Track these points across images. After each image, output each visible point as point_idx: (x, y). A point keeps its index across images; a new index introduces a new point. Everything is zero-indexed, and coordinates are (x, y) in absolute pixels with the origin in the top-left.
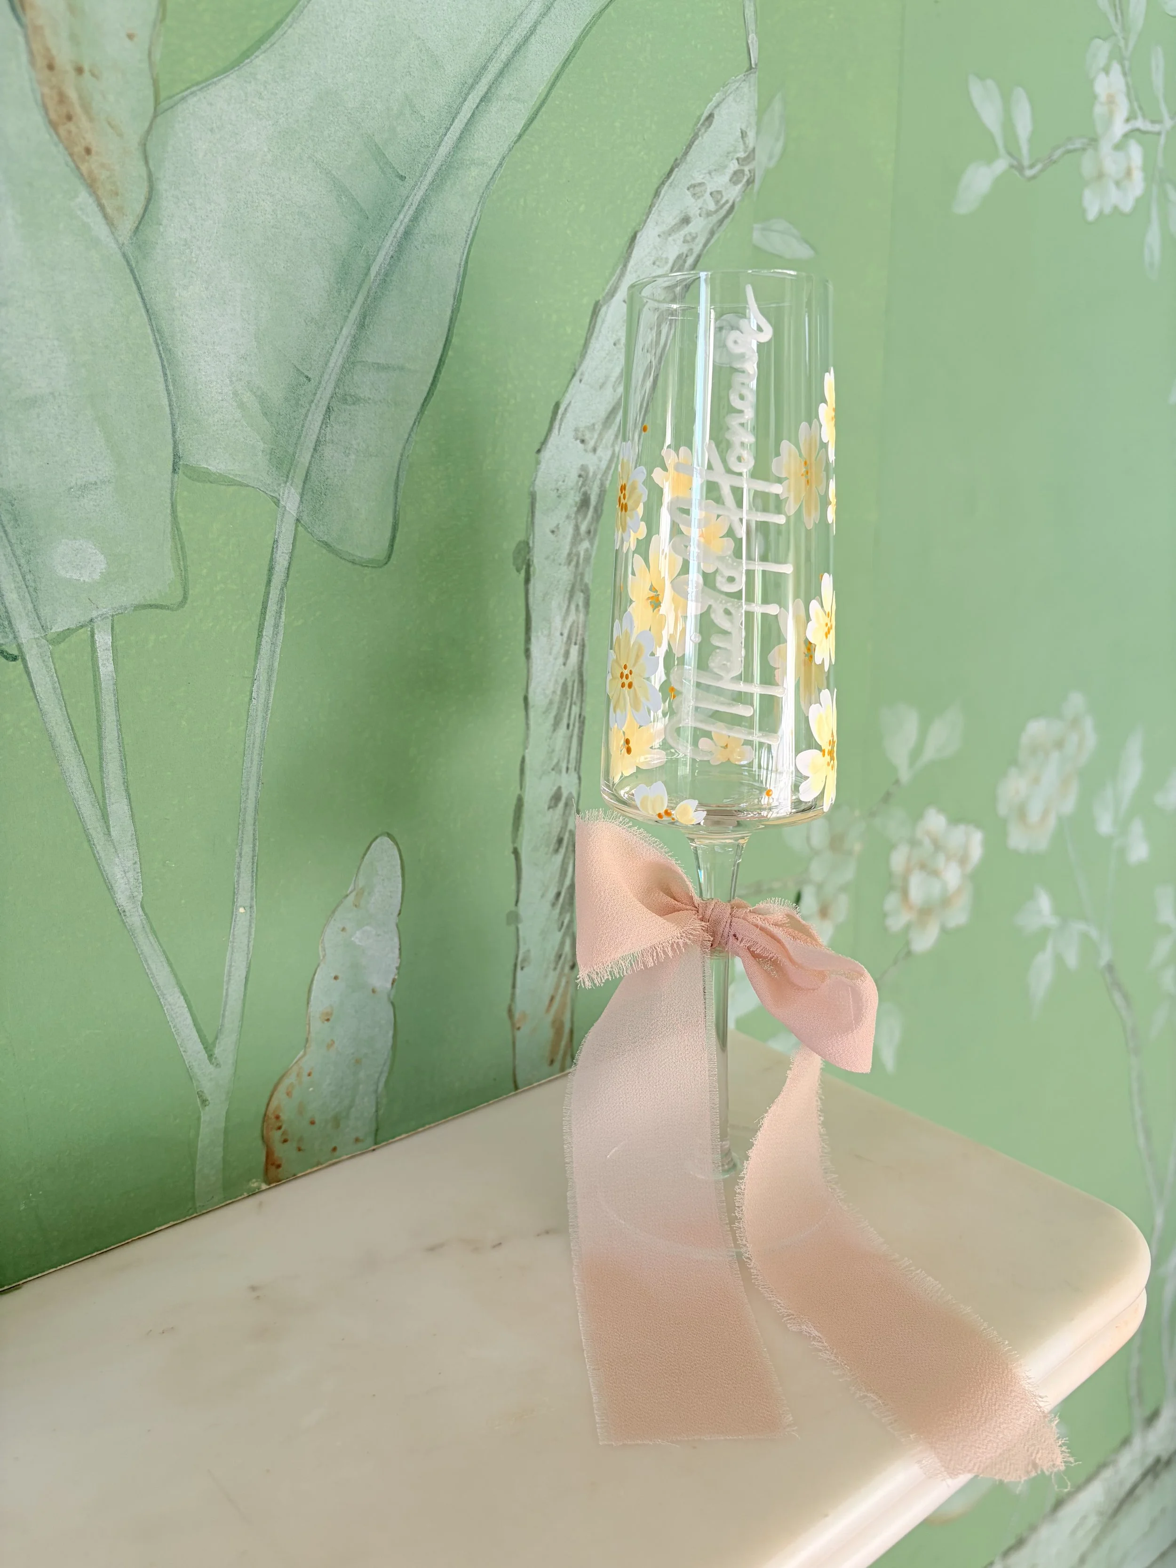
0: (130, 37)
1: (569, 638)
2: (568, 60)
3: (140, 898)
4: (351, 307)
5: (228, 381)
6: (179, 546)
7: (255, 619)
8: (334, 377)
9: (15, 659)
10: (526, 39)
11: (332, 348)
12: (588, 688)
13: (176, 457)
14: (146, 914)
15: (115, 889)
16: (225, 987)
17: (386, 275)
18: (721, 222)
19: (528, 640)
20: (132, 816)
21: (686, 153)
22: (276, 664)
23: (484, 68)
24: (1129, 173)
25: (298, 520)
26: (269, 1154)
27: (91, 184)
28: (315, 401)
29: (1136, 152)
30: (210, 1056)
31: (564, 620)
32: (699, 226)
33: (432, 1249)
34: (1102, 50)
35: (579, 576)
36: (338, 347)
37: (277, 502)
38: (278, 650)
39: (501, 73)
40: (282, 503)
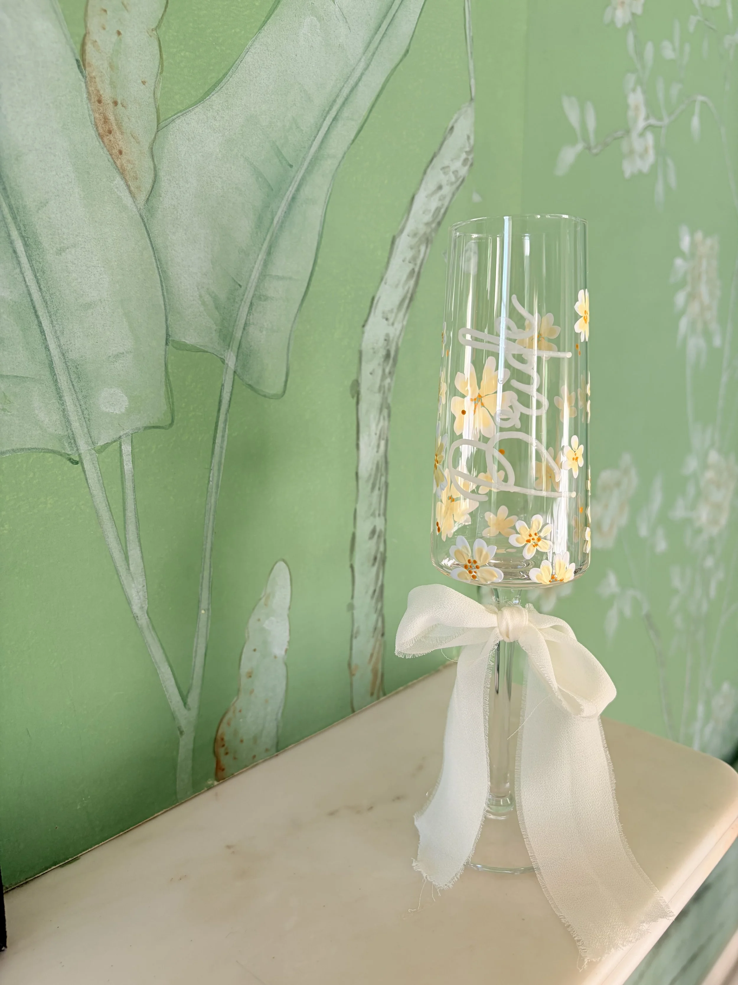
0: (144, 83)
1: (380, 436)
2: (378, 96)
3: (146, 608)
4: (263, 242)
5: (196, 289)
6: (169, 390)
7: (212, 433)
8: (254, 284)
9: (77, 463)
10: (357, 84)
11: (253, 267)
12: (390, 466)
13: (168, 335)
14: (149, 618)
15: (132, 603)
16: (194, 660)
17: (282, 222)
18: (458, 188)
19: (358, 438)
20: (142, 557)
21: (440, 149)
22: (223, 461)
23: (335, 101)
24: (646, 150)
25: (235, 372)
26: (218, 762)
27: (122, 172)
28: (244, 300)
29: (650, 138)
30: (185, 704)
31: (377, 425)
32: (447, 190)
33: (332, 814)
34: (631, 79)
35: (385, 399)
36: (256, 266)
37: (223, 361)
38: (224, 451)
39: (344, 104)
40: (226, 362)
